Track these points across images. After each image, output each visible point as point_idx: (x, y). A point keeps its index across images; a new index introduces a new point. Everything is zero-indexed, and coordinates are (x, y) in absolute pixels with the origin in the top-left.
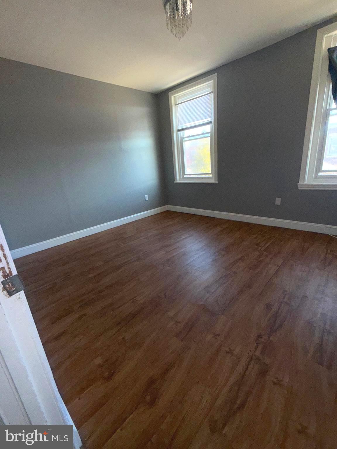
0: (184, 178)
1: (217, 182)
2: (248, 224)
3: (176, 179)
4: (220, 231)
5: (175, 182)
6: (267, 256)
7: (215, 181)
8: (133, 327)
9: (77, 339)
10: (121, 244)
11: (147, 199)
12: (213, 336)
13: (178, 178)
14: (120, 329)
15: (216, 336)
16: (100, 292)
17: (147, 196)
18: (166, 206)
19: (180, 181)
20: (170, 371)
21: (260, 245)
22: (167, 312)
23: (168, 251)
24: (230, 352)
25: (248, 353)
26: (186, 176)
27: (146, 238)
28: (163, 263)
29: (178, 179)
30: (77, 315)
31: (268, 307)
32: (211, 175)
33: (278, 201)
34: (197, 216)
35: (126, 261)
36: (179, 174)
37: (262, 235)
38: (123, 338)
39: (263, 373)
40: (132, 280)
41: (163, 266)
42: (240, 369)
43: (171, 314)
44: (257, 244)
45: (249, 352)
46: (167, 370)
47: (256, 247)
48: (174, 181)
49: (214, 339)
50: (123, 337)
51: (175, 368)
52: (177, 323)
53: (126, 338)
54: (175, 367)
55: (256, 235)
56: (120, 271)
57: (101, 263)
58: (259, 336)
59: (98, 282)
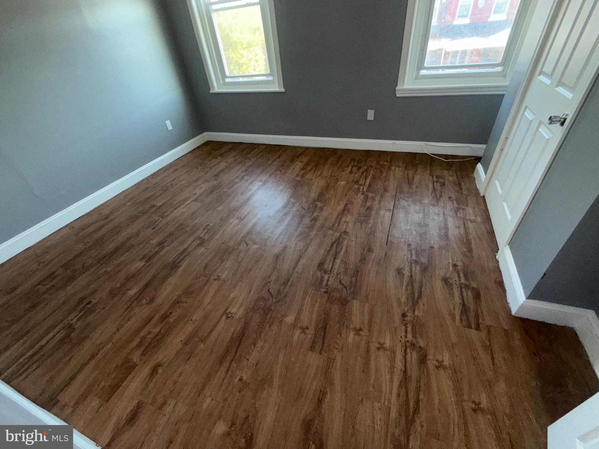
0: (225, 84)
1: (283, 90)
2: (334, 151)
3: (213, 86)
4: (303, 169)
5: (210, 92)
6: (373, 199)
7: (279, 87)
8: (248, 357)
9: (169, 408)
10: (158, 220)
11: (170, 127)
12: (354, 332)
13: (215, 84)
14: (229, 368)
15: (358, 331)
16: (165, 317)
17: (168, 122)
18: (205, 134)
19: (219, 89)
20: (324, 400)
21: (360, 183)
22: (284, 318)
23: (242, 218)
24: (381, 347)
25: (400, 341)
26: (228, 80)
27: (196, 200)
28: (244, 239)
29: (217, 87)
30: (146, 370)
31: (399, 272)
32: (271, 78)
33: (371, 115)
34: (259, 146)
35: (181, 249)
36: (216, 77)
37: (356, 166)
38: (241, 380)
39: (423, 360)
40: (207, 281)
41: (245, 245)
42: (399, 365)
43: (290, 319)
44: (357, 182)
45: (400, 339)
46: (320, 401)
47: (356, 186)
48: (210, 90)
49: (357, 337)
50: (238, 378)
51: (329, 394)
52: (304, 330)
53: (245, 378)
54: (327, 393)
55: (350, 168)
56: (180, 271)
57: (139, 264)
58: (404, 315)
59: (152, 300)
